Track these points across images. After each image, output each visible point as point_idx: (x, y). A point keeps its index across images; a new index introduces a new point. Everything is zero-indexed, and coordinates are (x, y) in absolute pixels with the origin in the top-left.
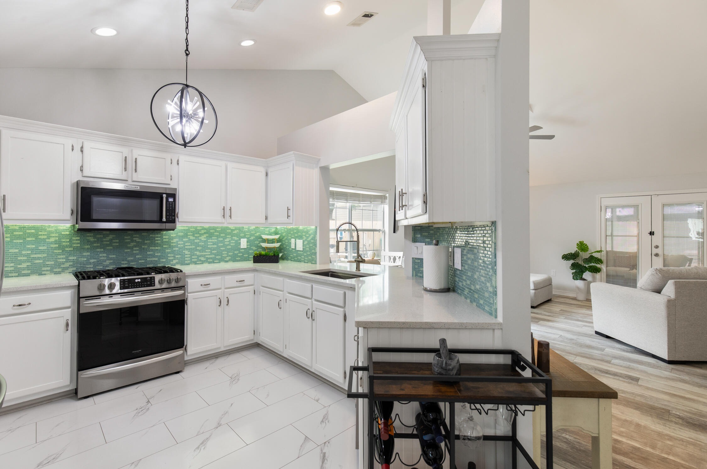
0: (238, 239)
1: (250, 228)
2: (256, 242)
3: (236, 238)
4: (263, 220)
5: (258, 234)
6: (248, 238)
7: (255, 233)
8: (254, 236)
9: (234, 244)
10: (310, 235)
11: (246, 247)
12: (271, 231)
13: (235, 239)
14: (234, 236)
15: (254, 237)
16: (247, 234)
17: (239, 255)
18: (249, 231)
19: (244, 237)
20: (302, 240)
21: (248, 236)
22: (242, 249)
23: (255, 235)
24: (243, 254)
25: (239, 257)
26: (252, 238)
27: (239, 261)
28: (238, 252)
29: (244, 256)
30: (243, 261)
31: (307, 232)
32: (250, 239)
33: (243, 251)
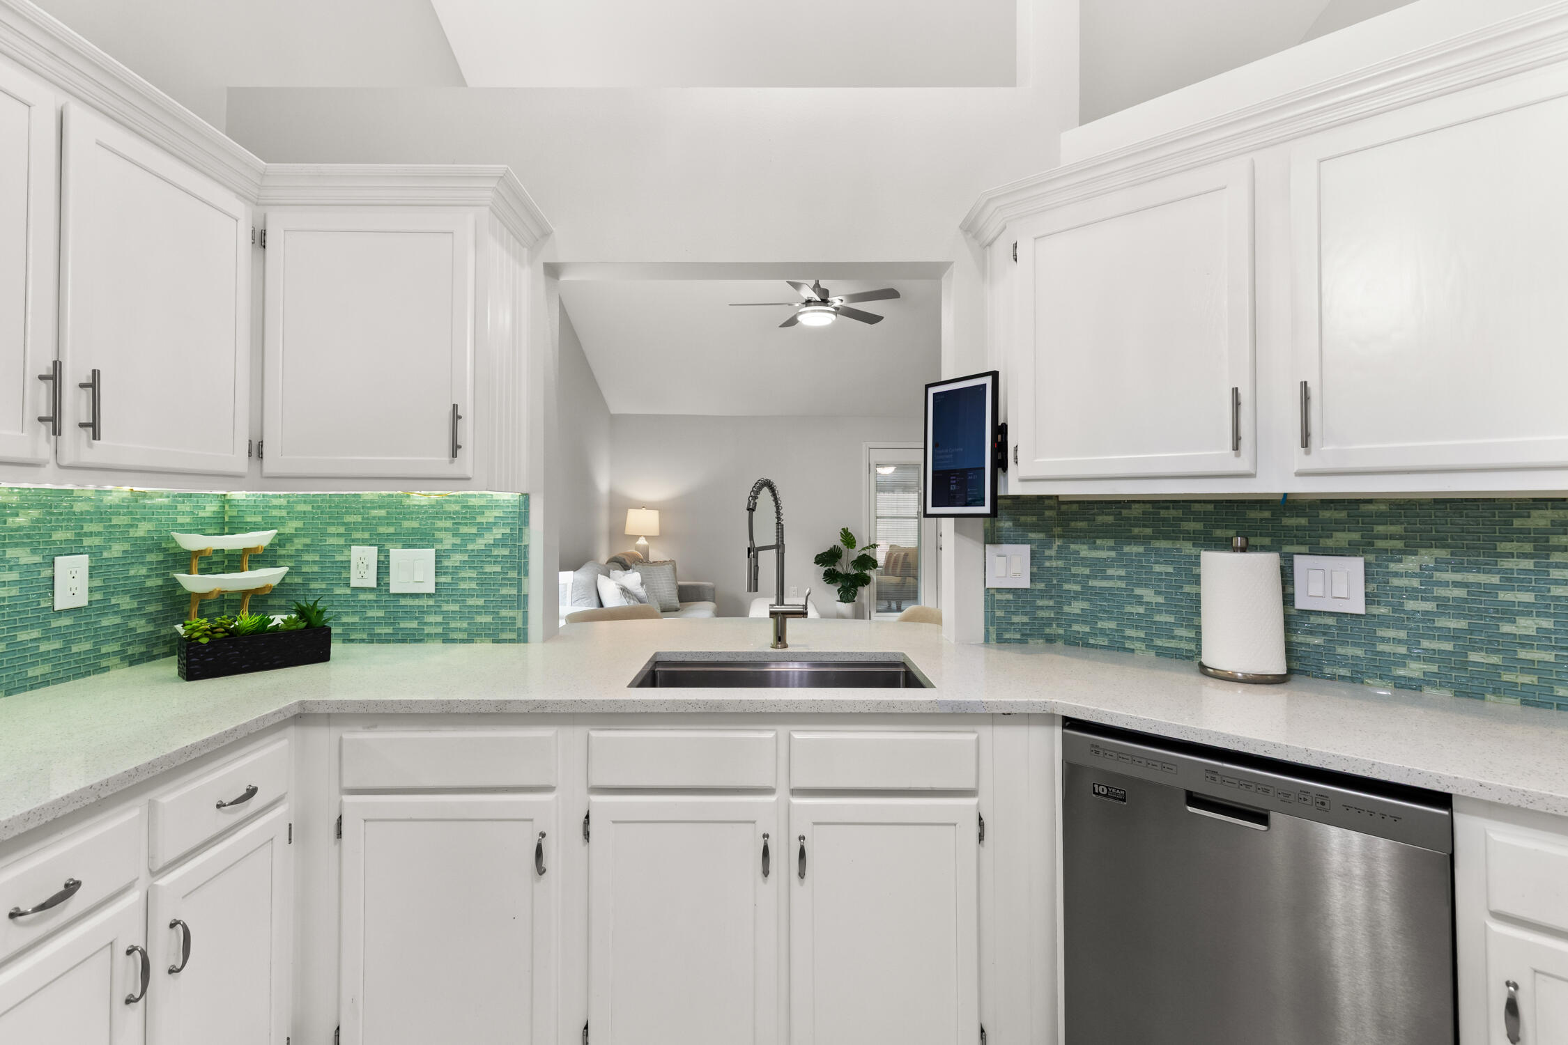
0: (37, 559)
1: (108, 499)
2: (132, 573)
3: (25, 556)
4: (239, 461)
5: (143, 529)
6: (94, 553)
7: (132, 526)
8: (126, 540)
9: (14, 591)
10: (484, 528)
11: (86, 604)
12: (202, 514)
13: (22, 561)
14: (17, 545)
15: (127, 546)
16: (87, 528)
17: (44, 647)
18: (102, 514)
19: (72, 549)
20: (431, 553)
21: (97, 541)
22: (60, 612)
23: (133, 533)
24: (68, 643)
25: (46, 657)
26: (117, 550)
27: (47, 683)
28: (35, 634)
29: (75, 649)
30: (68, 679)
31: (468, 514)
32: (105, 555)
33: (66, 621)
